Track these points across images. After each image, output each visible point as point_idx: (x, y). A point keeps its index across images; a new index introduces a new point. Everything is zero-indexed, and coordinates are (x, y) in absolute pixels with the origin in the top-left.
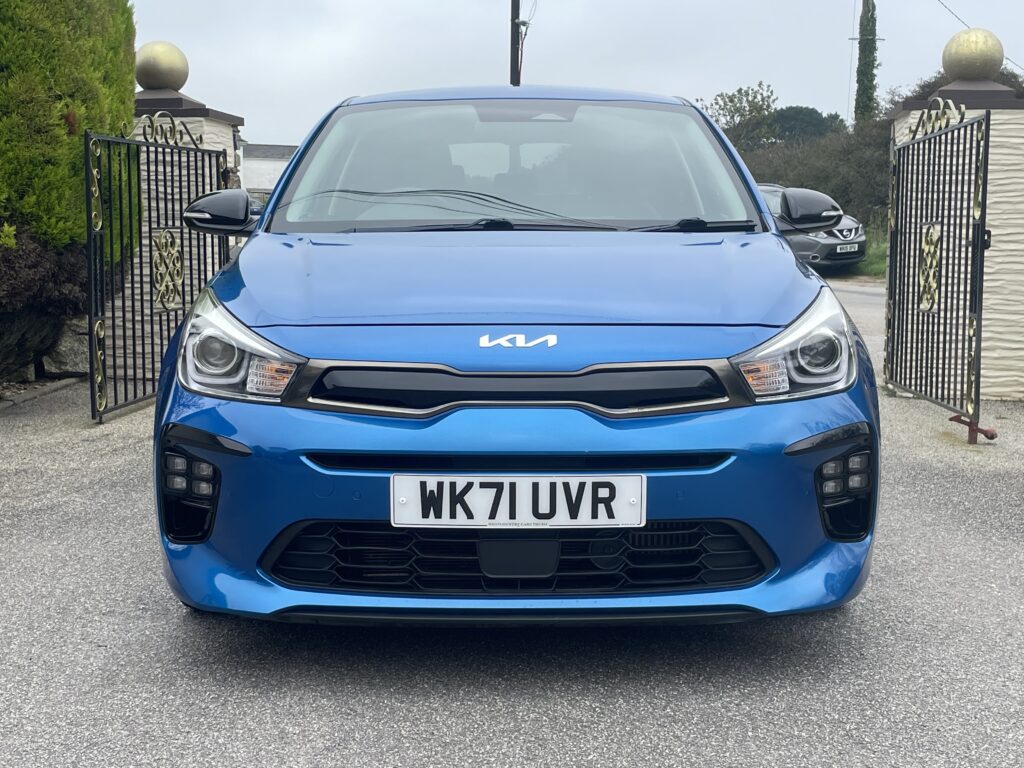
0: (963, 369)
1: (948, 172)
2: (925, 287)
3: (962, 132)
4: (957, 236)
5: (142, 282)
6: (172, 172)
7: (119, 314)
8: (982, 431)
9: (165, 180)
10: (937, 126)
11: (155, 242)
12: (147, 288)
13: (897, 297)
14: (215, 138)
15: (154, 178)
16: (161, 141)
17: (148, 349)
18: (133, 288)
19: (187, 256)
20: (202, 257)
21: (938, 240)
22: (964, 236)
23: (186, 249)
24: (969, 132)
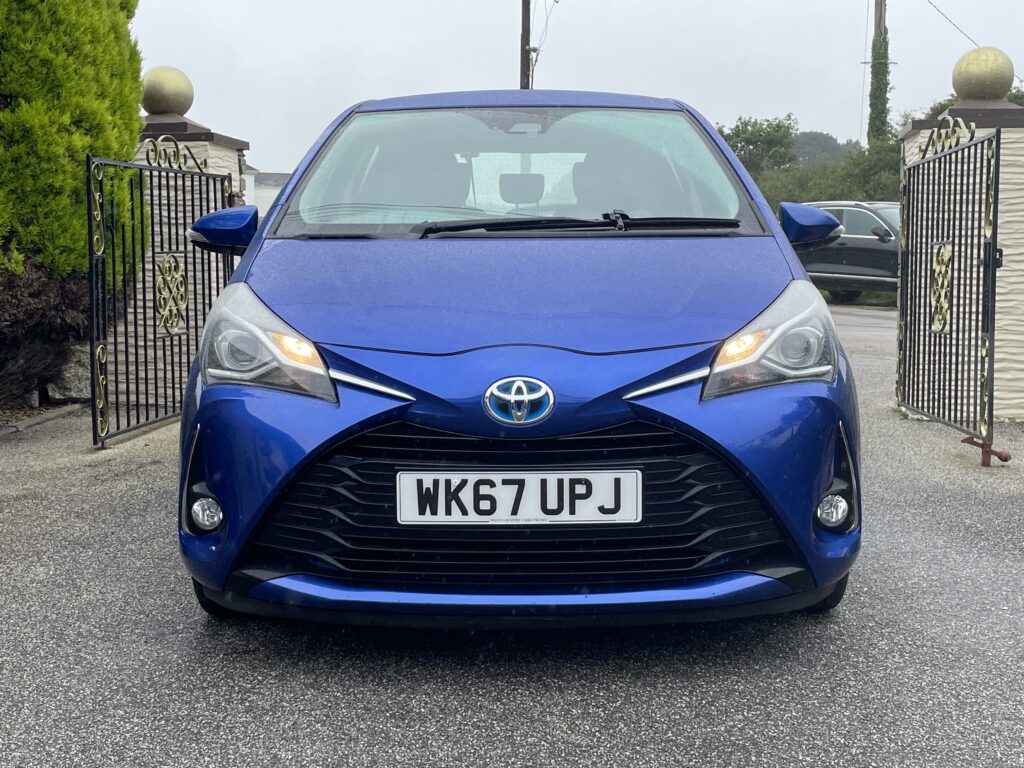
0: (975, 391)
1: (958, 192)
2: (936, 307)
3: (972, 151)
4: (969, 255)
5: (145, 307)
6: (176, 196)
7: (121, 339)
8: (995, 454)
9: (169, 205)
10: (947, 146)
11: (159, 267)
12: (150, 313)
13: (909, 318)
14: (219, 162)
15: (157, 202)
16: (165, 165)
17: (151, 375)
18: (135, 313)
19: (191, 280)
20: (206, 282)
21: (949, 260)
22: (975, 256)
23: (190, 274)
24: (979, 151)
